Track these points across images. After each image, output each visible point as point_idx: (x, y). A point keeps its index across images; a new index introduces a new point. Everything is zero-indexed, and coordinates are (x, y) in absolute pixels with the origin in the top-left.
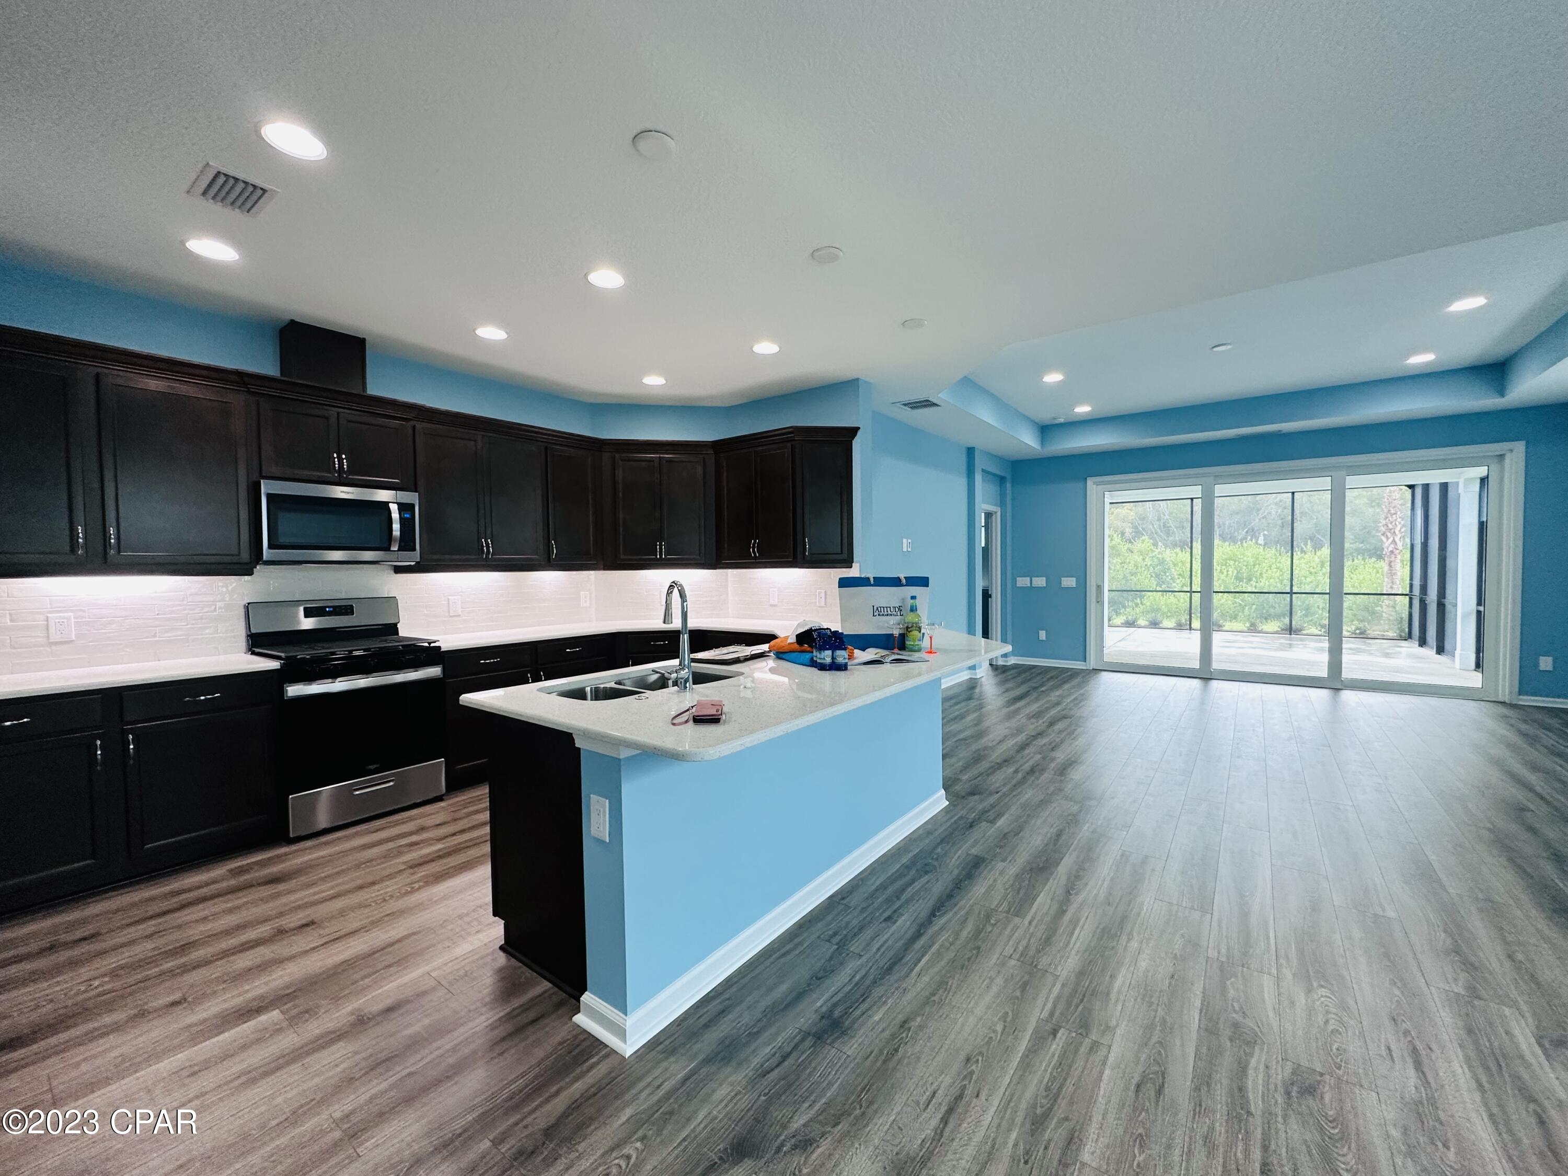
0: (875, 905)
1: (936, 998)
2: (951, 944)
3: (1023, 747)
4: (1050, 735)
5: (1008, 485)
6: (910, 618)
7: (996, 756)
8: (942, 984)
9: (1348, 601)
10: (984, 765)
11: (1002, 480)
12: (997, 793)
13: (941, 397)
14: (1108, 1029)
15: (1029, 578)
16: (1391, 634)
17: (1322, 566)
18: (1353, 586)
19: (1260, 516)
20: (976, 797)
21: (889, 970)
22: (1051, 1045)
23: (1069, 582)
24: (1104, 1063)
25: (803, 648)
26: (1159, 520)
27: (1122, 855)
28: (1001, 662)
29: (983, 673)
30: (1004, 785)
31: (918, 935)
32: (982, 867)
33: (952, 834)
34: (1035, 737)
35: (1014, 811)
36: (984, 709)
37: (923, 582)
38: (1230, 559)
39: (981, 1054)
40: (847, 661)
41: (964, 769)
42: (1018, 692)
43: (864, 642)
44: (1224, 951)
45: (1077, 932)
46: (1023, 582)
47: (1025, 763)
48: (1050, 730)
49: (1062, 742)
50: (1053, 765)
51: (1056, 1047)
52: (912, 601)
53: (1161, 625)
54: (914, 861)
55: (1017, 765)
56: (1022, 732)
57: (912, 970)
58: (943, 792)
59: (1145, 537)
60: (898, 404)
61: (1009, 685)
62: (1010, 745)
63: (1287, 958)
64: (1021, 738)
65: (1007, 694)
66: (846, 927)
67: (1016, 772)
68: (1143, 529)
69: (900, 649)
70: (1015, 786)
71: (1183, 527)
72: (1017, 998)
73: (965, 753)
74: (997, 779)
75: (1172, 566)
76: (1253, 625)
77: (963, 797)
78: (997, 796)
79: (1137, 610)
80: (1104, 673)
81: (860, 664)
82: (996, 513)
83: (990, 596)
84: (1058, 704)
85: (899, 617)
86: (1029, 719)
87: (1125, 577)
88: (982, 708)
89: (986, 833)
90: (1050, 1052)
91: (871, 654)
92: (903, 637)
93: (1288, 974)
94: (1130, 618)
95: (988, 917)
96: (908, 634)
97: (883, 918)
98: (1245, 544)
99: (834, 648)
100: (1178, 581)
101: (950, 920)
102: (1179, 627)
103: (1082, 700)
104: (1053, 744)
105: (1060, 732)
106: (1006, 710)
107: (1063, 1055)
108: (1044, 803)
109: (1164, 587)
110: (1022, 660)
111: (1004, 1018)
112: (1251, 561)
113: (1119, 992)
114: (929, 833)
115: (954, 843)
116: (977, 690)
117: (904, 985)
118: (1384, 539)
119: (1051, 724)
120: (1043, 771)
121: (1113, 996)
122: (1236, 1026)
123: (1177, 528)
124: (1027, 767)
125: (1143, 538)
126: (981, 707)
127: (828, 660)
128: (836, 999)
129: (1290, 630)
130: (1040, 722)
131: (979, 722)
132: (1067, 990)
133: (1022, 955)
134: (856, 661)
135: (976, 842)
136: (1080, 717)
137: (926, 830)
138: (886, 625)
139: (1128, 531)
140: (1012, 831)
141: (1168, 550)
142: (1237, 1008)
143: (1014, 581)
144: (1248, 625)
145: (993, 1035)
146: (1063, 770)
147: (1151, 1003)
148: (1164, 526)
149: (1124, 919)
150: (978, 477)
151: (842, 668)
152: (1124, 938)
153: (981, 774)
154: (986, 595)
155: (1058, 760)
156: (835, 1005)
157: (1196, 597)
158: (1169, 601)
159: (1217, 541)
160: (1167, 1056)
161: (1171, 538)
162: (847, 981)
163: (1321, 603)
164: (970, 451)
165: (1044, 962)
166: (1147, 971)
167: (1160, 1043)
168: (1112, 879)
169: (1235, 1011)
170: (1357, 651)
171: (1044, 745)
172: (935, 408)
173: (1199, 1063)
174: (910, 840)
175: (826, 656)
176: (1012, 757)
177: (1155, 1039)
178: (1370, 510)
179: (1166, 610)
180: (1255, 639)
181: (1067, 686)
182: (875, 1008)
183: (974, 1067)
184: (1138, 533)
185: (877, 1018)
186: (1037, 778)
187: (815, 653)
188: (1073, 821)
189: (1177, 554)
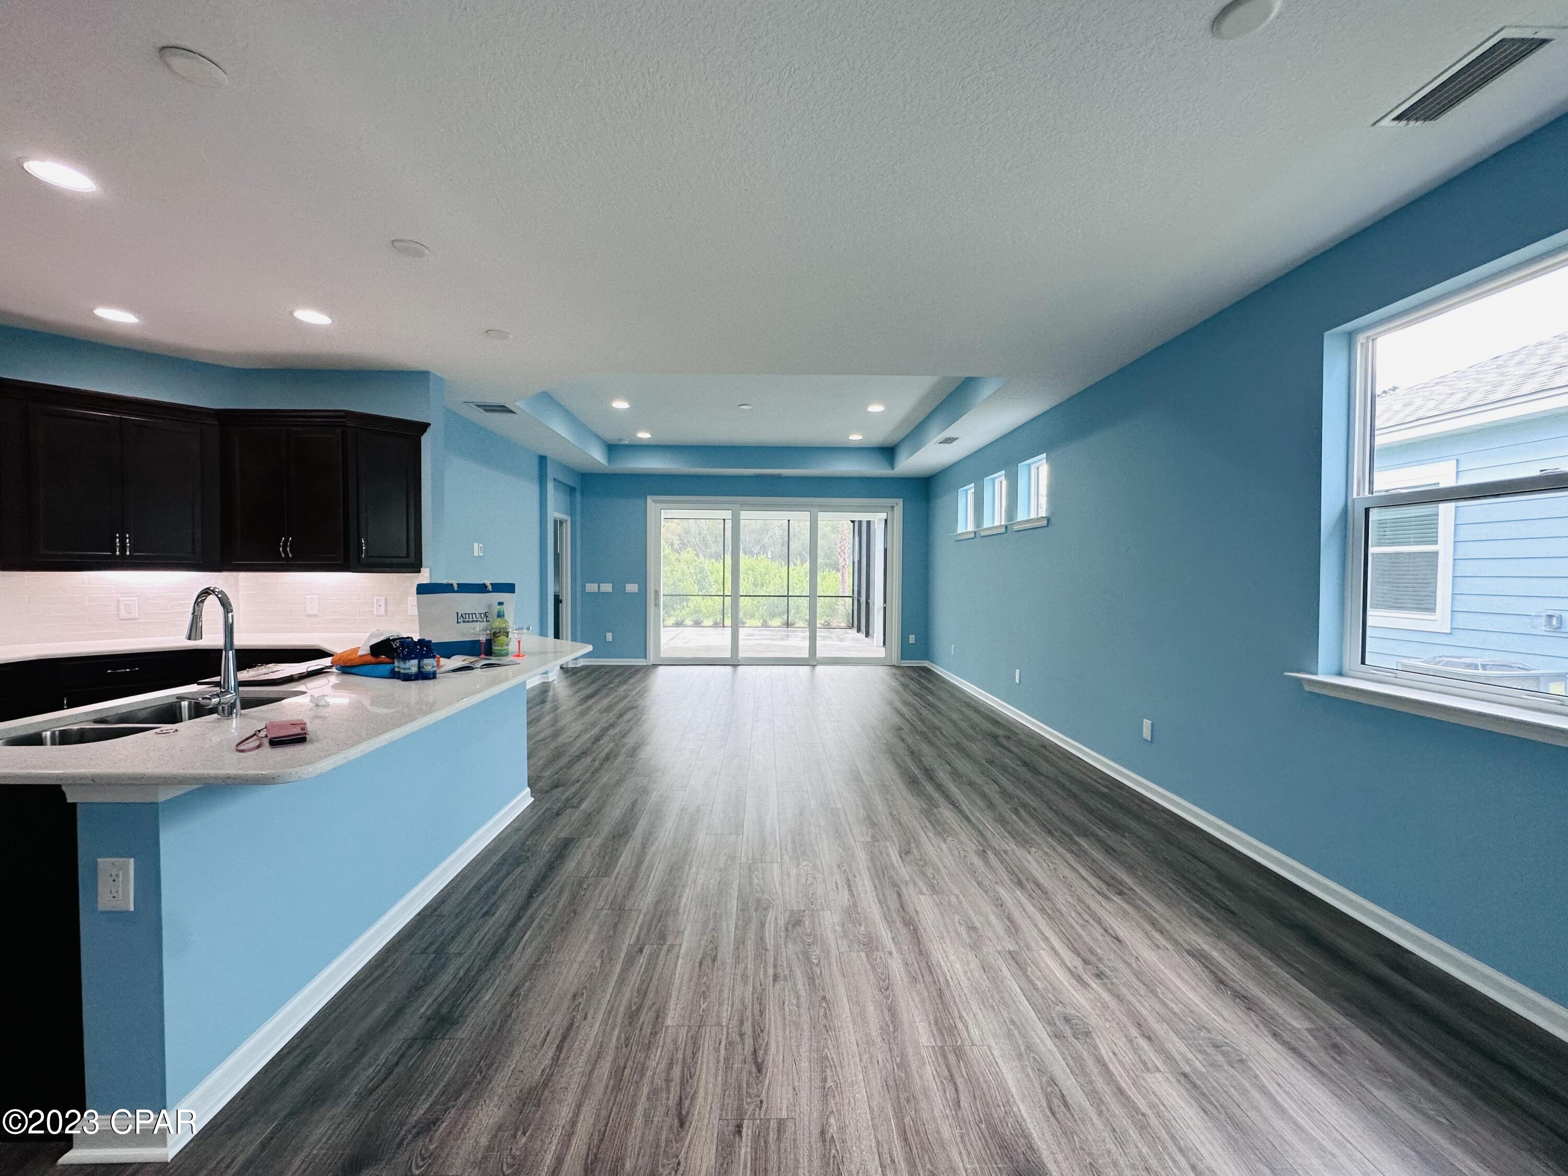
0: (471, 906)
1: (542, 962)
2: (550, 915)
3: (597, 739)
4: (620, 725)
5: (578, 496)
6: (498, 623)
7: (574, 750)
8: (546, 949)
9: (820, 602)
10: (565, 760)
11: (572, 490)
12: (578, 781)
13: (518, 405)
14: (679, 933)
15: (597, 585)
16: (843, 625)
17: (806, 576)
18: (823, 591)
19: (769, 536)
20: (561, 789)
21: (494, 954)
22: (639, 959)
23: (632, 588)
24: (678, 957)
25: (380, 659)
26: (700, 534)
27: (682, 810)
28: (571, 665)
29: (554, 676)
30: (584, 774)
31: (518, 918)
32: (572, 845)
33: (540, 825)
34: (607, 729)
35: (594, 793)
36: (558, 710)
37: (509, 588)
38: (750, 569)
39: (585, 988)
40: (435, 669)
41: (545, 767)
42: (589, 691)
43: (450, 649)
44: (750, 856)
45: (652, 875)
46: (592, 588)
47: (600, 752)
48: (620, 721)
49: (631, 729)
50: (624, 750)
51: (642, 960)
52: (499, 607)
53: (703, 624)
54: (504, 859)
55: (594, 755)
56: (596, 726)
57: (516, 948)
58: (528, 789)
59: (690, 549)
60: (471, 404)
61: (582, 684)
62: (586, 739)
63: (786, 849)
64: (596, 730)
65: (578, 694)
66: (442, 934)
67: (594, 760)
68: (688, 541)
69: (486, 655)
70: (593, 773)
71: (717, 541)
72: (611, 937)
73: (544, 753)
74: (577, 770)
75: (709, 574)
76: (765, 621)
77: (547, 792)
78: (578, 785)
79: (684, 612)
80: (661, 667)
81: (449, 672)
82: (566, 521)
83: (561, 601)
84: (625, 698)
85: (486, 623)
86: (602, 713)
87: (674, 584)
88: (556, 710)
89: (574, 817)
90: (640, 964)
91: (458, 661)
92: (489, 643)
93: (786, 858)
94: (679, 618)
95: (580, 884)
96: (496, 639)
97: (480, 915)
98: (759, 558)
99: (421, 657)
100: (714, 587)
101: (548, 895)
102: (716, 625)
103: (645, 692)
104: (623, 733)
105: (628, 721)
106: (580, 708)
107: (648, 964)
108: (620, 782)
109: (704, 592)
110: (591, 661)
111: (601, 955)
112: (763, 570)
113: (685, 905)
114: (518, 830)
115: (543, 834)
116: (550, 694)
117: (511, 962)
118: (839, 557)
119: (621, 716)
120: (616, 756)
121: (681, 911)
122: (758, 901)
123: (713, 542)
124: (603, 755)
125: (688, 549)
126: (555, 708)
127: (414, 670)
128: (440, 1000)
129: (788, 624)
130: (611, 715)
131: (555, 721)
132: (649, 917)
133: (612, 903)
134: (443, 669)
135: (564, 826)
136: (645, 707)
137: (515, 827)
138: (472, 631)
139: (676, 542)
140: (594, 810)
141: (707, 561)
142: (759, 890)
143: (584, 587)
144: (761, 621)
145: (594, 971)
146: (634, 751)
147: (707, 905)
148: (704, 540)
149: (686, 853)
150: (550, 486)
151: (431, 676)
152: (687, 867)
153: (561, 769)
154: (558, 601)
155: (629, 745)
156: (441, 1005)
157: (728, 600)
158: (707, 604)
159: (742, 555)
160: (718, 936)
161: (708, 550)
162: (451, 979)
163: (805, 602)
164: (542, 459)
165: (628, 905)
166: (703, 885)
167: (714, 929)
168: (676, 829)
169: (758, 892)
170: (824, 638)
171: (616, 734)
172: (510, 415)
173: (737, 932)
174: (499, 841)
175: (412, 666)
176: (589, 749)
177: (710, 927)
178: (833, 536)
179: (705, 611)
180: (766, 632)
181: (631, 681)
182: (484, 991)
183: (580, 1000)
184: (684, 545)
185: (487, 998)
186: (612, 763)
187: (396, 664)
188: (645, 791)
189: (713, 564)
